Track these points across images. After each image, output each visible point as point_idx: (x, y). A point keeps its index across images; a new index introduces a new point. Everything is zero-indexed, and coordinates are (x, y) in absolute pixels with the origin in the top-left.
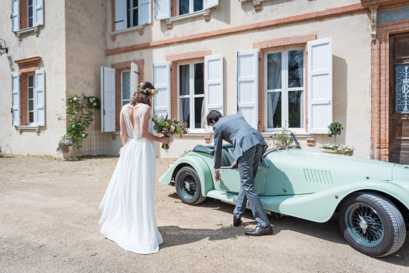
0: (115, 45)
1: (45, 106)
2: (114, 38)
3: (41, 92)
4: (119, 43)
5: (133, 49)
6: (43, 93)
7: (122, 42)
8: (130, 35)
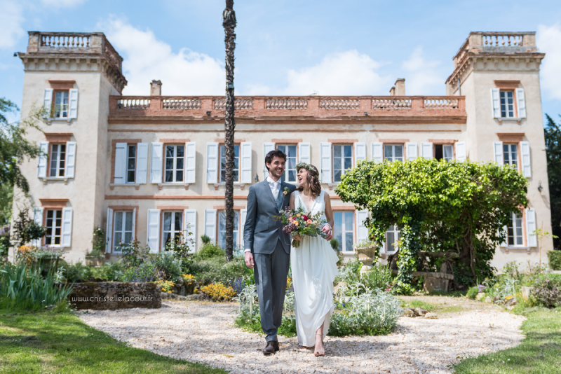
0: (113, 193)
1: (72, 233)
2: (112, 188)
3: (68, 223)
4: (117, 192)
5: (130, 198)
6: (70, 225)
7: (119, 192)
8: (127, 188)
